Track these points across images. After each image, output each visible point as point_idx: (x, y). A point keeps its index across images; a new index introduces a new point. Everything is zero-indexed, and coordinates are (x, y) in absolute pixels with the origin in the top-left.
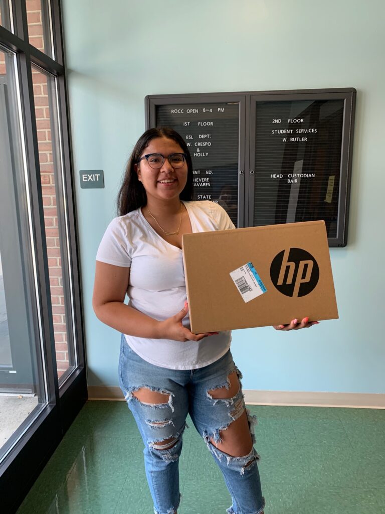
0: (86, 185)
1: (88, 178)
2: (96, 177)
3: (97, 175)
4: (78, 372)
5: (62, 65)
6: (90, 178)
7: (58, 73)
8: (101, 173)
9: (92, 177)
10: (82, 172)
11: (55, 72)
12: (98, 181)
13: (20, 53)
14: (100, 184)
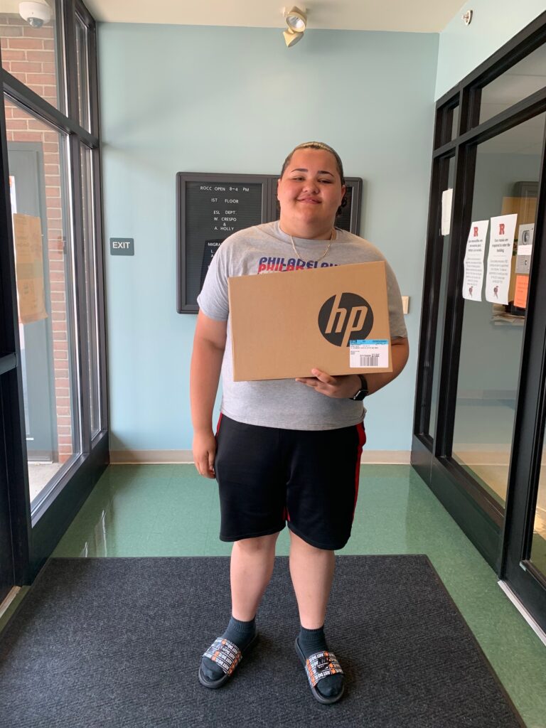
0: (116, 252)
1: (118, 245)
2: (126, 245)
3: (128, 243)
4: (101, 436)
5: (98, 138)
6: (120, 245)
7: (93, 146)
8: (131, 241)
9: (122, 245)
10: (112, 240)
11: (91, 144)
12: (127, 248)
13: (72, 134)
14: (130, 251)
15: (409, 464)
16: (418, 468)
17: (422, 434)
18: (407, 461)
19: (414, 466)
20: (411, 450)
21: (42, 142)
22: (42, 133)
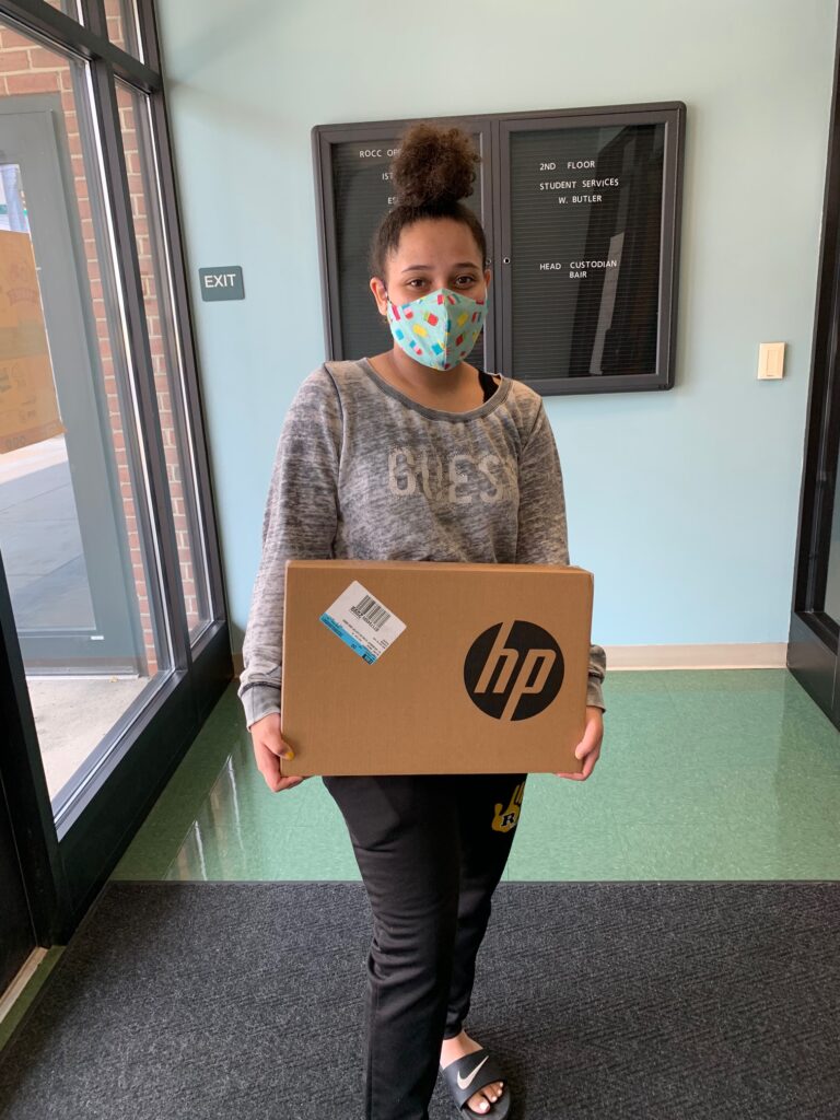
0: (213, 295)
1: (215, 281)
2: (228, 279)
3: (231, 276)
4: (215, 630)
5: (157, 71)
6: (218, 281)
7: (151, 89)
8: (238, 270)
9: (222, 281)
10: (204, 272)
11: (146, 85)
12: (233, 287)
13: (95, 60)
14: (236, 291)
15: (784, 666)
16: (802, 675)
17: (810, 612)
18: (779, 661)
19: (794, 672)
20: (787, 641)
21: (59, 92)
22: (57, 73)
